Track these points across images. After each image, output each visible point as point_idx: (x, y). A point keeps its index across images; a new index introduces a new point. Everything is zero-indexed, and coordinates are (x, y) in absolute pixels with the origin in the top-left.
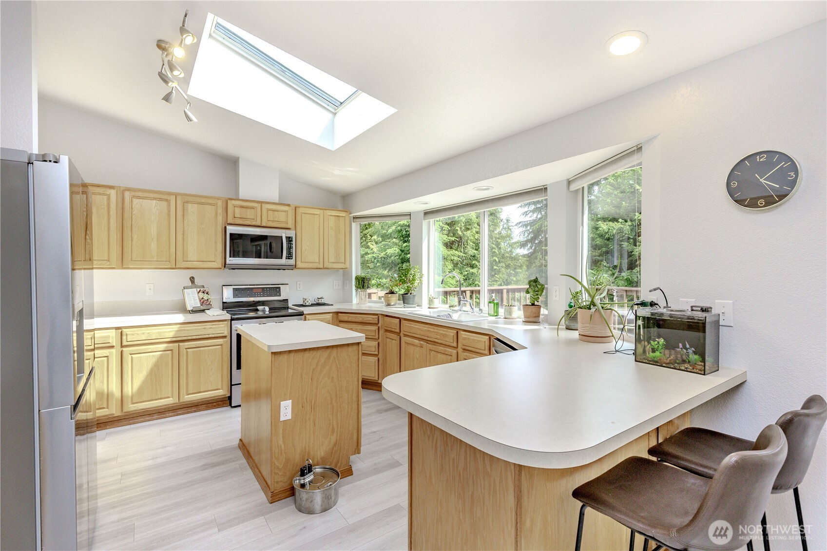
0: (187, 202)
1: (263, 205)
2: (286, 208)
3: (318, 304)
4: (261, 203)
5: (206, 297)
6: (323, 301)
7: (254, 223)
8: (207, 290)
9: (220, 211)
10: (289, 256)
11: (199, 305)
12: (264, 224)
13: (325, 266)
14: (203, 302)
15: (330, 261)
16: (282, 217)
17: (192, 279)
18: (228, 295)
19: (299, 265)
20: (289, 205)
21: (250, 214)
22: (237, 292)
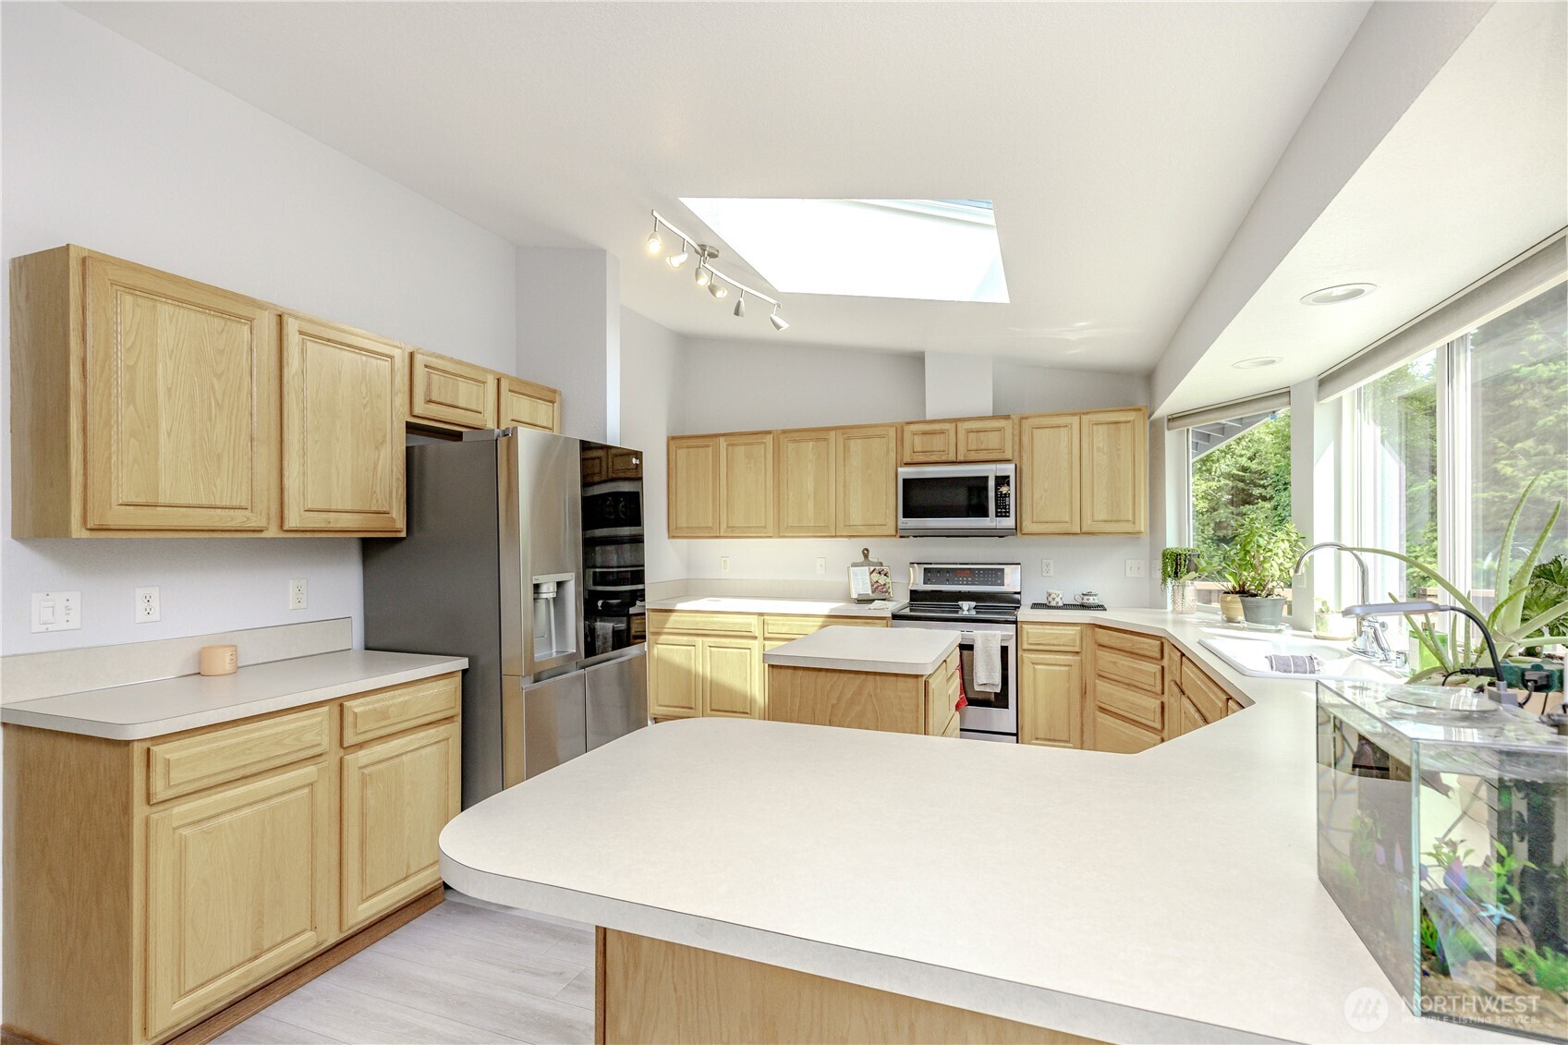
0: (849, 439)
1: (960, 424)
2: (1002, 423)
3: (1083, 607)
4: (956, 421)
5: (882, 580)
6: (1092, 600)
7: (944, 458)
8: (886, 569)
9: (893, 445)
10: (1002, 511)
11: (870, 592)
12: (961, 458)
13: (1084, 529)
14: (876, 587)
15: (1096, 518)
16: (992, 441)
17: (866, 553)
18: (917, 581)
19: (1028, 526)
20: (1007, 417)
21: (937, 443)
22: (930, 574)
